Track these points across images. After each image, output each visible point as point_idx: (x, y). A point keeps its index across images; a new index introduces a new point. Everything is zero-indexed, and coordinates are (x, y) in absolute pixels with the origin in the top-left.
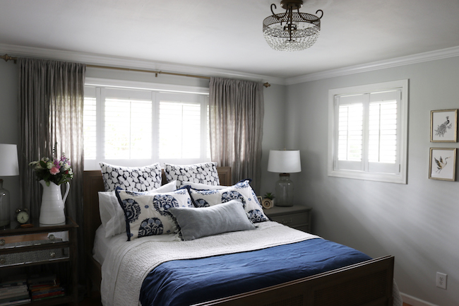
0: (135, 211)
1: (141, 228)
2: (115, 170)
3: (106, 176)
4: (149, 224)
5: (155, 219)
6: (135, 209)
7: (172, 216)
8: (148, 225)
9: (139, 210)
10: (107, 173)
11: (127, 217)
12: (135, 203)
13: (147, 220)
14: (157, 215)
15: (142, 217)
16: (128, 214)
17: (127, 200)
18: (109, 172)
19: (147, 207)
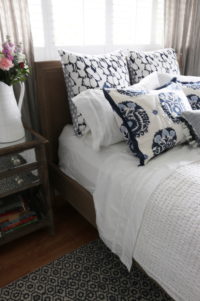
0: (141, 119)
1: (155, 145)
2: (79, 59)
3: (70, 68)
4: (164, 138)
5: (169, 129)
6: (140, 117)
7: (186, 123)
8: (163, 140)
9: (146, 118)
10: (70, 63)
11: (129, 129)
12: (138, 107)
13: (160, 133)
14: (170, 123)
15: (152, 129)
16: (130, 124)
17: (125, 103)
18: (73, 61)
19: (155, 112)
